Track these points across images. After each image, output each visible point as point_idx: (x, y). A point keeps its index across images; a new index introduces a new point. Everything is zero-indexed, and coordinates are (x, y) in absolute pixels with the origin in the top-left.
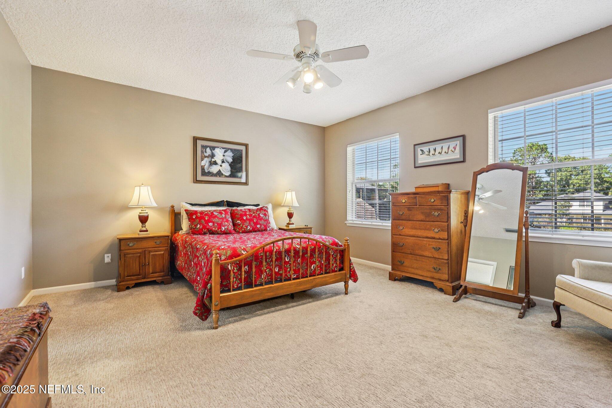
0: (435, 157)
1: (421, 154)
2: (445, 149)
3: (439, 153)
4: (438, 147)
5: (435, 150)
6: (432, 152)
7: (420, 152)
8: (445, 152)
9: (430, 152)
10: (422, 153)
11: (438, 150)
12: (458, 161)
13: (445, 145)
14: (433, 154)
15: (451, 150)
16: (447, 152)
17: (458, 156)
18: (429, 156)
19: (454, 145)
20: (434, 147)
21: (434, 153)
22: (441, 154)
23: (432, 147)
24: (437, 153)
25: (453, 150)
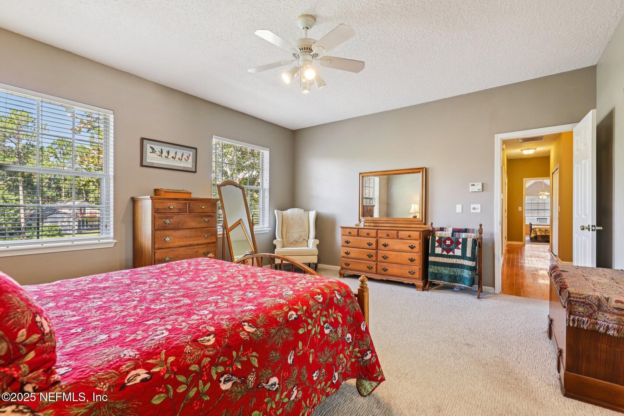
0: (167, 160)
1: (151, 152)
2: (179, 155)
3: (173, 157)
4: (172, 151)
5: (168, 153)
6: (165, 154)
7: (150, 150)
8: (179, 159)
9: (162, 153)
10: (153, 151)
11: (172, 154)
12: (190, 170)
13: (180, 152)
14: (165, 157)
15: (185, 159)
16: (180, 158)
17: (191, 166)
18: (161, 157)
19: (188, 155)
20: (168, 149)
21: (167, 156)
22: (174, 159)
23: (165, 149)
24: (170, 157)
25: (187, 159)
